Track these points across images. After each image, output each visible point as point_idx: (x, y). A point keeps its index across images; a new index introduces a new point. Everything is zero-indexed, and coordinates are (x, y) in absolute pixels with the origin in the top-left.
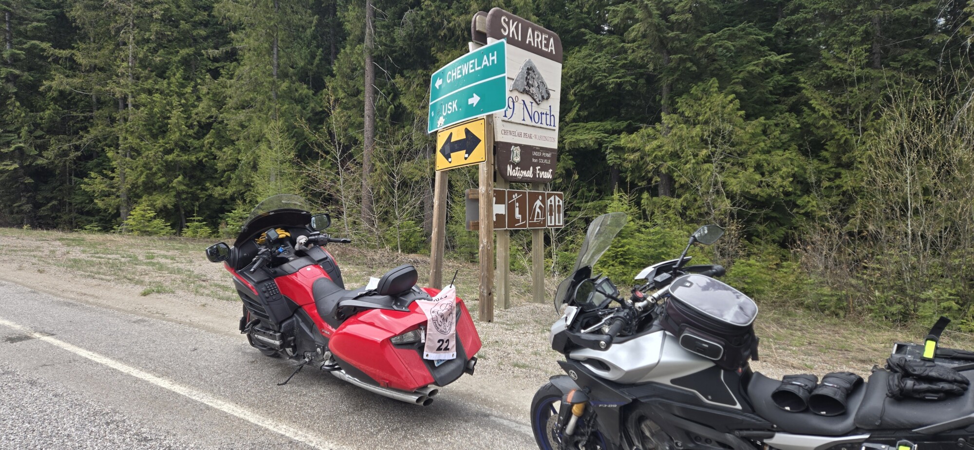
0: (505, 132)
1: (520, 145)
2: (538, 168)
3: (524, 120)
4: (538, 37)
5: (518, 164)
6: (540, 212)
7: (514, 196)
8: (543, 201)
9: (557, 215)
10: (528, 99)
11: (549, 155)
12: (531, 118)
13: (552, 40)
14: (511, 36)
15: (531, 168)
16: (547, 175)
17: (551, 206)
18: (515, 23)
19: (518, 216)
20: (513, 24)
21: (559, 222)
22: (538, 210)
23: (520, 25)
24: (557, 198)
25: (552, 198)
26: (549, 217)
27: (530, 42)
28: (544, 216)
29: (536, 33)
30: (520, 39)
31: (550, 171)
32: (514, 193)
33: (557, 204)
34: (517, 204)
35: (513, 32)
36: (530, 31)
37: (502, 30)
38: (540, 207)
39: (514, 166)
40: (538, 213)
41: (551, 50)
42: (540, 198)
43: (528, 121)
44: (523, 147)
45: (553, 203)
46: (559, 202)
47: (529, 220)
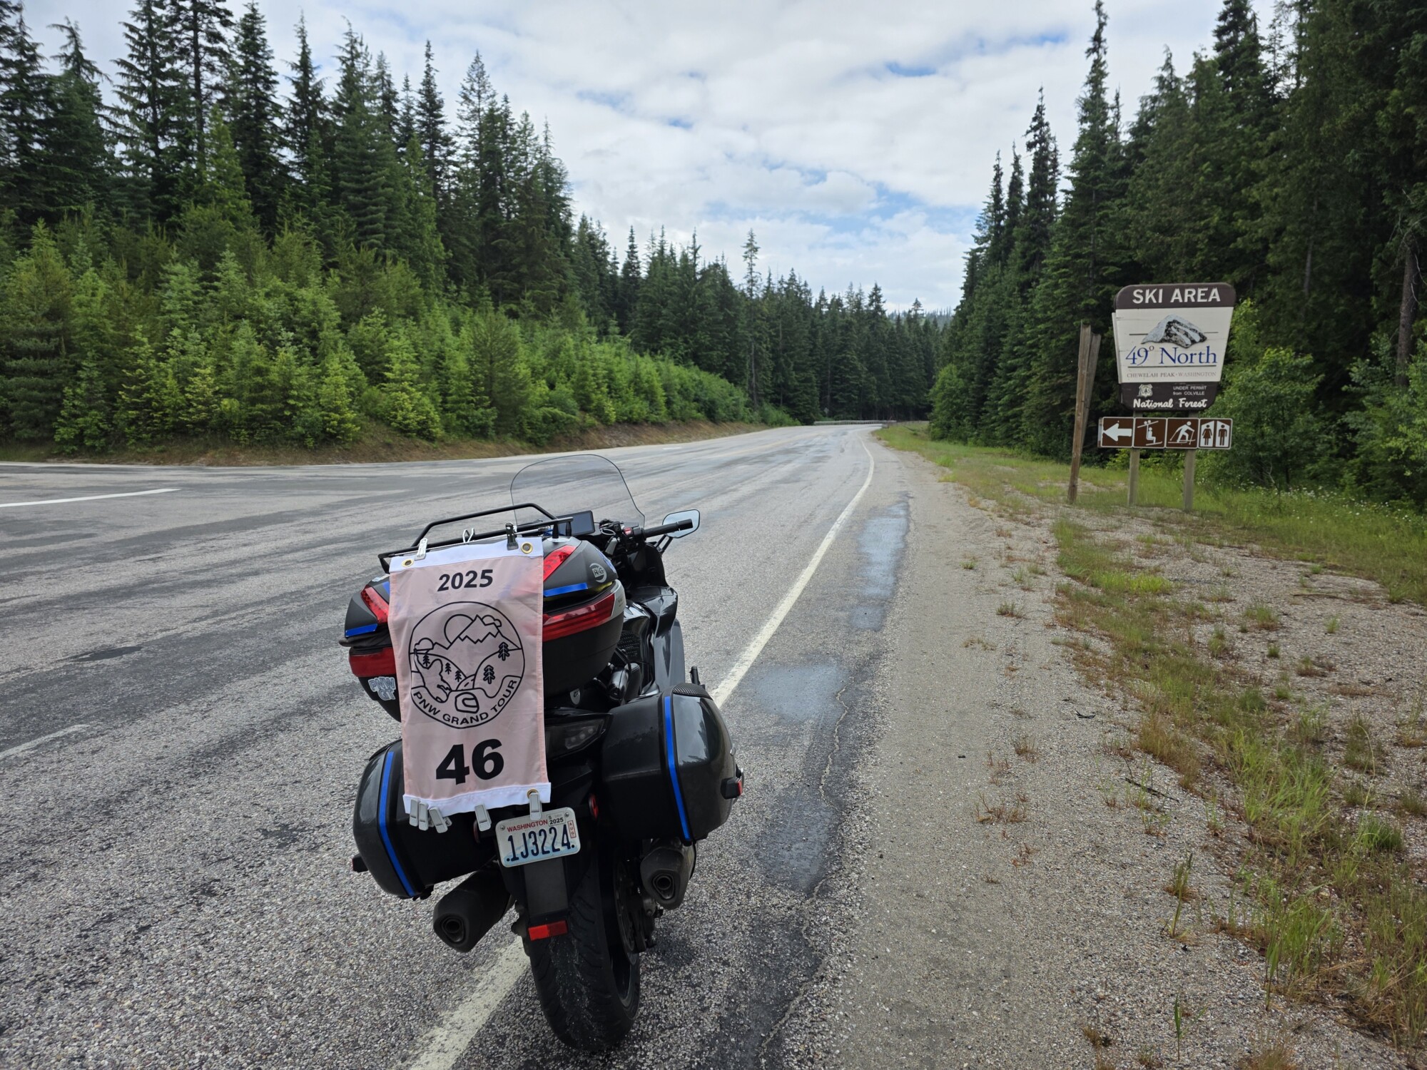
1: (1153, 384)
5: (1148, 398)
8: (1194, 425)
9: (1218, 439)
10: (1169, 347)
13: (1215, 291)
16: (1202, 404)
19: (1150, 436)
21: (1222, 442)
24: (1219, 424)
25: (1211, 424)
26: (1203, 440)
28: (1195, 437)
33: (1219, 427)
39: (1143, 399)
40: (1184, 437)
41: (1214, 300)
43: (1167, 361)
44: (1155, 386)
45: (1212, 428)
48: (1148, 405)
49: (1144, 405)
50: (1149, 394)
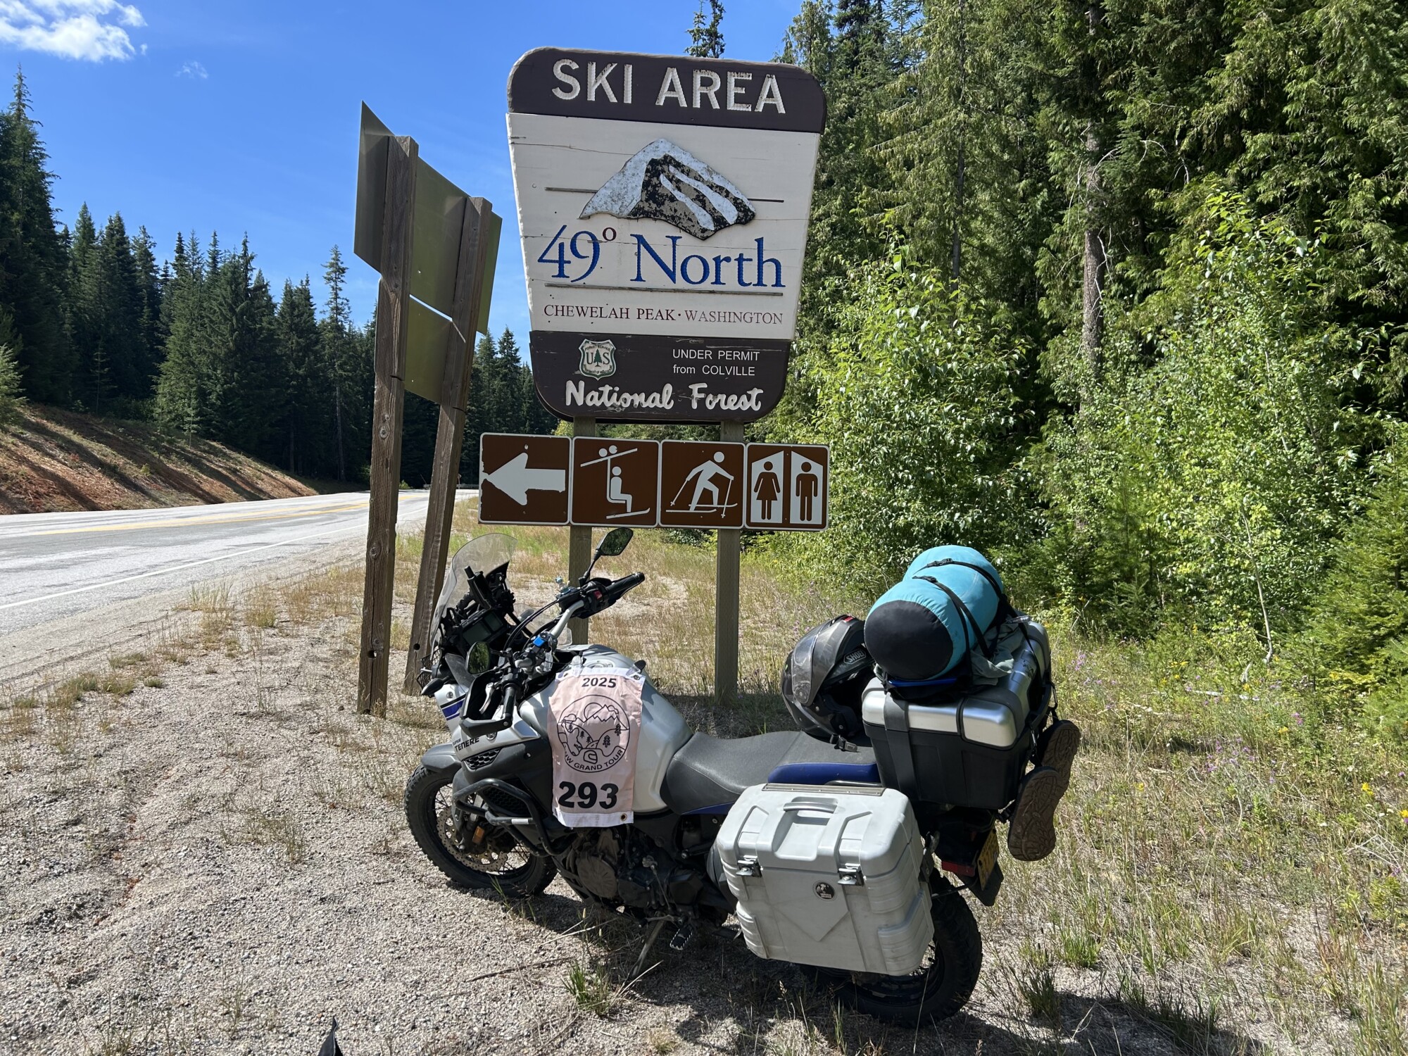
0: (563, 311)
2: (695, 388)
3: (639, 278)
4: (707, 82)
6: (716, 491)
7: (603, 452)
11: (748, 356)
12: (672, 275)
14: (592, 97)
15: (669, 388)
17: (768, 478)
18: (609, 69)
20: (599, 72)
22: (703, 484)
23: (629, 70)
27: (672, 102)
29: (698, 77)
30: (628, 99)
31: (755, 392)
32: (607, 445)
34: (617, 471)
35: (600, 91)
36: (672, 75)
37: (559, 93)
38: (716, 479)
42: (719, 457)
46: (806, 467)
47: (665, 505)
48: (606, 399)
49: (594, 400)
50: (607, 367)
